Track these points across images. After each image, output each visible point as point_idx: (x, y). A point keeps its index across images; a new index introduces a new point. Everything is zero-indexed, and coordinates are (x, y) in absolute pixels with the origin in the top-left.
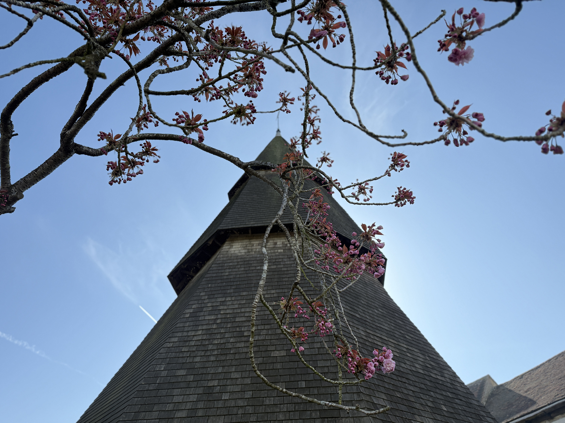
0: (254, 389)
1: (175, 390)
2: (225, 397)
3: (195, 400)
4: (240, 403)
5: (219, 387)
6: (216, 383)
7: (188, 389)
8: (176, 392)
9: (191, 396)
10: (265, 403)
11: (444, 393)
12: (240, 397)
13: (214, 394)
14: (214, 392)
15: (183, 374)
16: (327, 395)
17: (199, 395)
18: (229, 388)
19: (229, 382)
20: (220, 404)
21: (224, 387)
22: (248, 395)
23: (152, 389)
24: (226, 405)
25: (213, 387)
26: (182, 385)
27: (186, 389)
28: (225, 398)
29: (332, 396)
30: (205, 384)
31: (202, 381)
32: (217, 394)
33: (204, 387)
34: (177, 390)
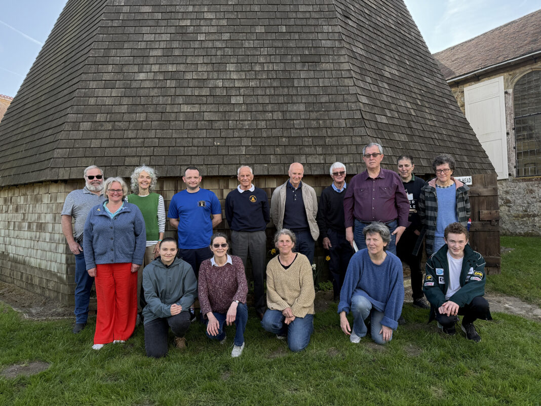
0: (231, 31)
1: (143, 28)
2: (201, 37)
3: (168, 39)
4: (218, 44)
5: (192, 27)
6: (188, 23)
7: (158, 27)
8: (145, 30)
9: (163, 35)
10: (244, 46)
11: (409, 49)
12: (217, 38)
13: (188, 34)
14: (188, 32)
15: (148, 11)
16: (308, 41)
17: (172, 35)
18: (204, 29)
19: (202, 23)
20: (197, 45)
21: (198, 27)
22: (226, 36)
23: (116, 25)
24: (203, 46)
25: (185, 27)
26: (151, 23)
27: (156, 27)
28: (202, 39)
29: (313, 42)
30: (177, 23)
31: (172, 20)
32: (192, 35)
33: (176, 26)
34: (146, 28)
